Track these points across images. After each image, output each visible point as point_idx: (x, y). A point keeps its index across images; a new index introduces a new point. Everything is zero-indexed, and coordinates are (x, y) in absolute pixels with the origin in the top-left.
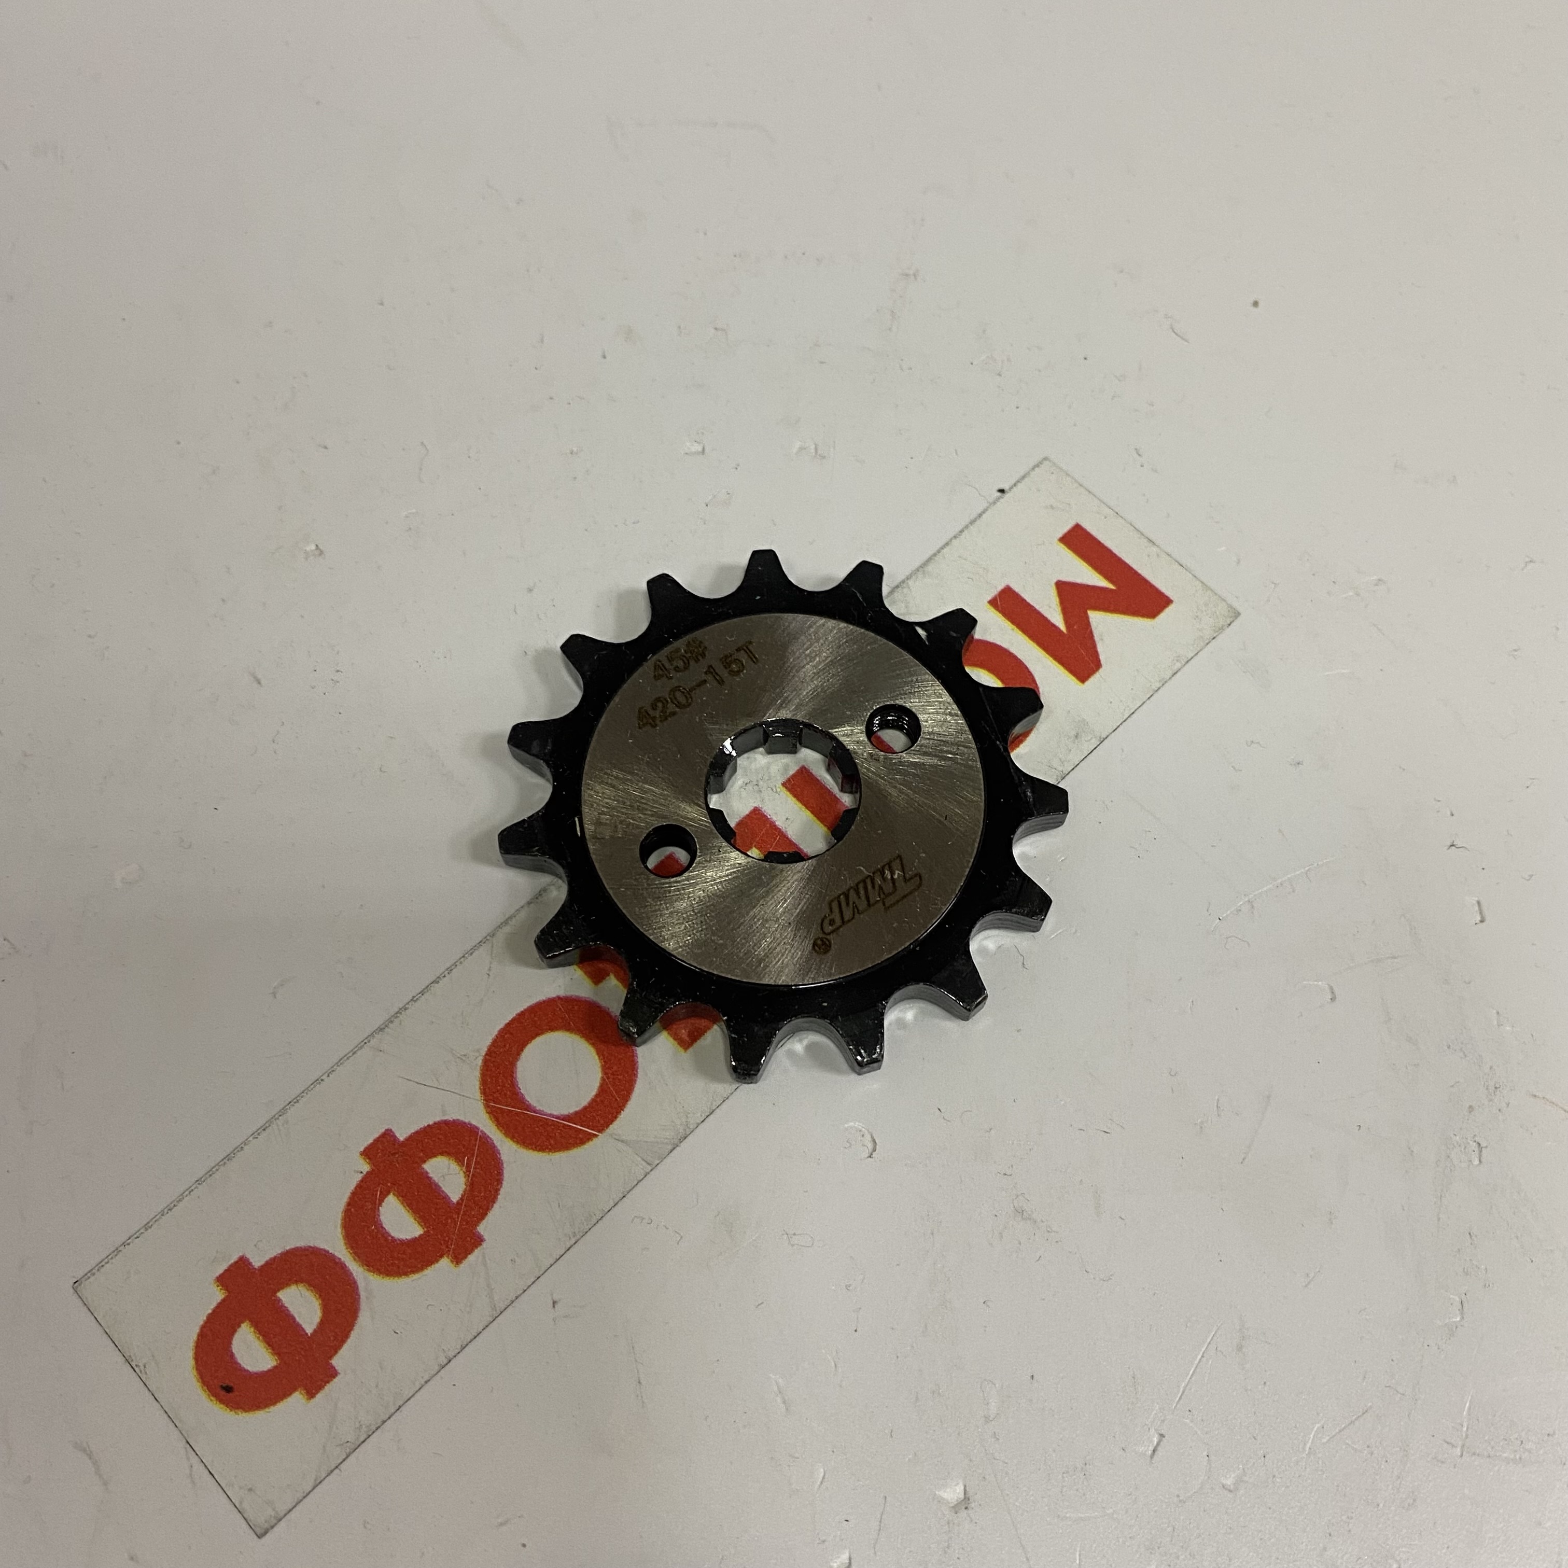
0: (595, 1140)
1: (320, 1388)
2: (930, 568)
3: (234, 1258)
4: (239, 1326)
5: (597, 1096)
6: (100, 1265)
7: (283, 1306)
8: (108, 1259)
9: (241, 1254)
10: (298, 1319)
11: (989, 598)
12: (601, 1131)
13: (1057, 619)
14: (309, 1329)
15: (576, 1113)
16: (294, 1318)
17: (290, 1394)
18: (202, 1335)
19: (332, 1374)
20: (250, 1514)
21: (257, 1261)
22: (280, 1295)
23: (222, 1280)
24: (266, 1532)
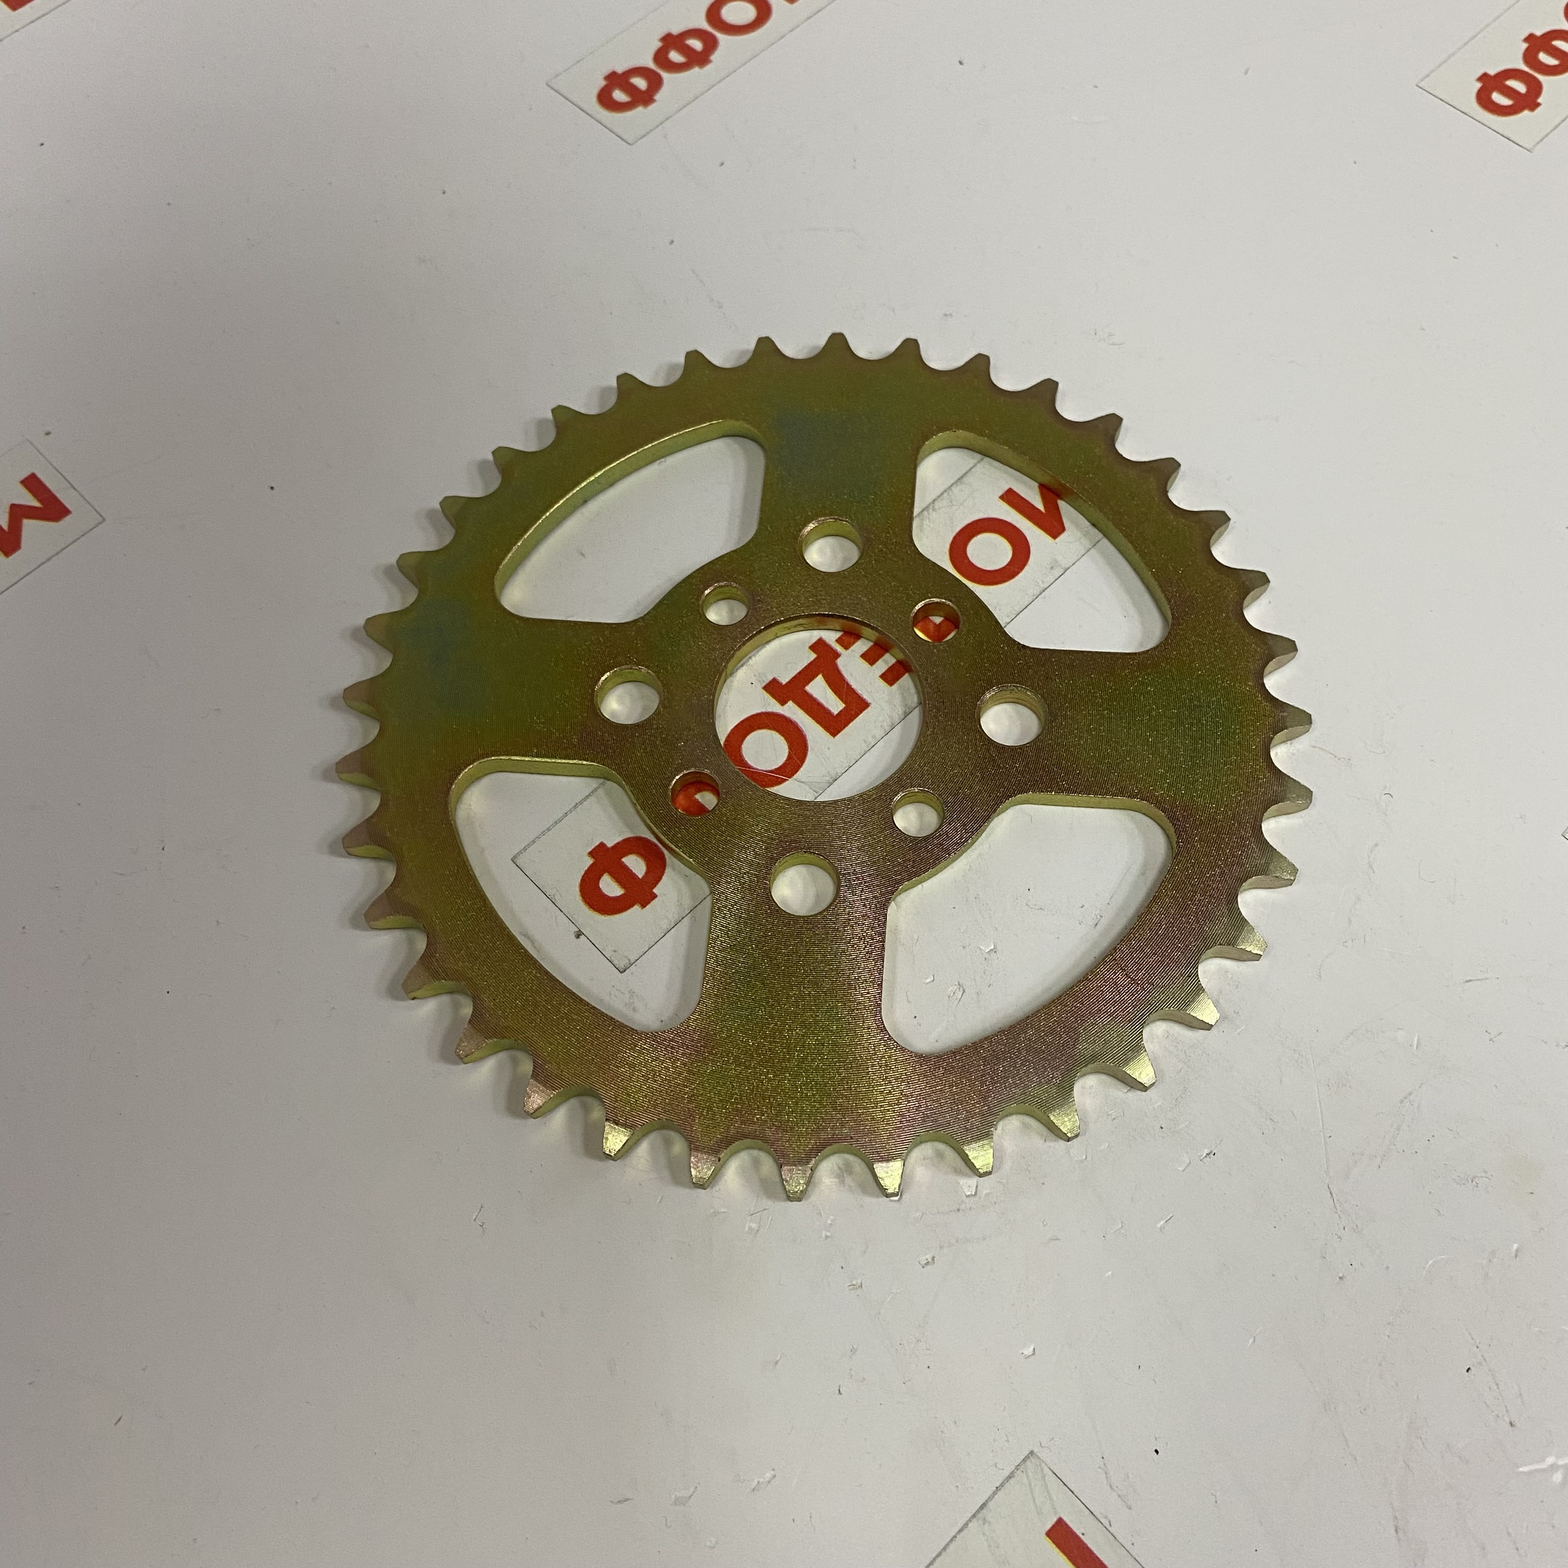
0: (787, 782)
1: (648, 903)
2: (965, 479)
3: (597, 843)
4: (603, 875)
5: (787, 760)
6: (525, 849)
7: (625, 865)
8: (529, 845)
9: (600, 841)
10: (634, 871)
11: (1001, 493)
12: (790, 776)
13: (1040, 506)
14: (640, 877)
15: (776, 769)
16: (631, 870)
17: (632, 906)
18: (583, 880)
19: (654, 896)
20: (616, 962)
21: (610, 844)
22: (624, 860)
23: (591, 854)
24: (625, 971)
